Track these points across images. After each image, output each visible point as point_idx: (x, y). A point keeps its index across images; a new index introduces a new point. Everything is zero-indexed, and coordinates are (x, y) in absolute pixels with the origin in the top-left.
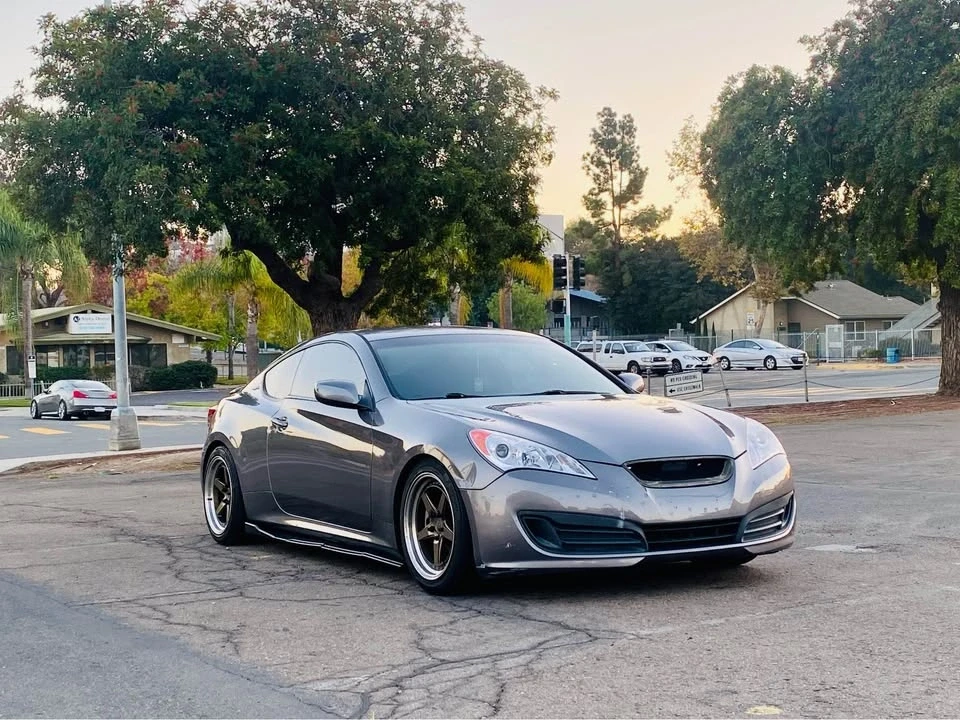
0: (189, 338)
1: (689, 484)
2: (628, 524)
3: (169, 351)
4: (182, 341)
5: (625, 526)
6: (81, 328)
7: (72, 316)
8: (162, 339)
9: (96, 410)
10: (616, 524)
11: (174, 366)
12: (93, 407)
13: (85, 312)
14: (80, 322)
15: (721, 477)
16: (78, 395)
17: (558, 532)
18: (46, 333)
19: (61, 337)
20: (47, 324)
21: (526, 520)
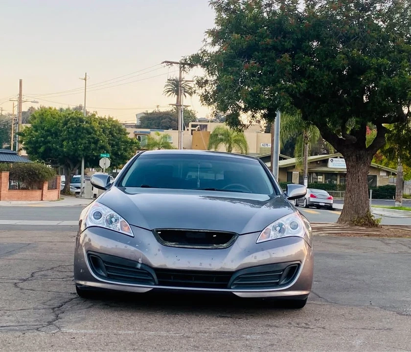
0: (388, 173)
1: (196, 247)
2: (143, 266)
3: (378, 179)
4: (385, 174)
5: (141, 267)
6: (334, 165)
7: (330, 159)
8: (375, 172)
9: (320, 204)
10: (136, 265)
11: (380, 187)
12: (319, 202)
13: (337, 157)
14: (333, 162)
15: (225, 245)
16: (312, 196)
17: (106, 267)
18: (318, 167)
19: (324, 169)
20: (318, 162)
21: (92, 257)
